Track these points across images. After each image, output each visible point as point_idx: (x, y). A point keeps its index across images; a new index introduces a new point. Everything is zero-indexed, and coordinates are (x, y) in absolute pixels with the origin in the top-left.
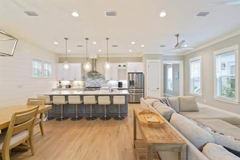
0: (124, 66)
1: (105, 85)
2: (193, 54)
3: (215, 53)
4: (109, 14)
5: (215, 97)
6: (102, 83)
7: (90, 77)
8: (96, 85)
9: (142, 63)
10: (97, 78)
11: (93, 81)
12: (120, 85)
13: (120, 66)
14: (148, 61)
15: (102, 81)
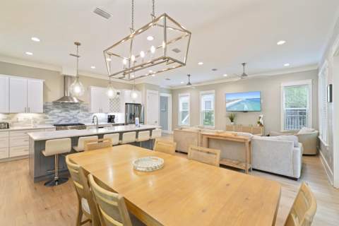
1: (86, 119)
4: (106, 16)
6: (81, 117)
7: (58, 108)
8: (70, 120)
10: (74, 109)
11: (64, 114)
12: (111, 119)
15: (81, 114)
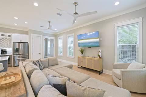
0: (9, 36)
2: (60, 35)
3: (68, 35)
5: (67, 56)
9: (27, 35)
13: (2, 35)
14: (32, 35)
